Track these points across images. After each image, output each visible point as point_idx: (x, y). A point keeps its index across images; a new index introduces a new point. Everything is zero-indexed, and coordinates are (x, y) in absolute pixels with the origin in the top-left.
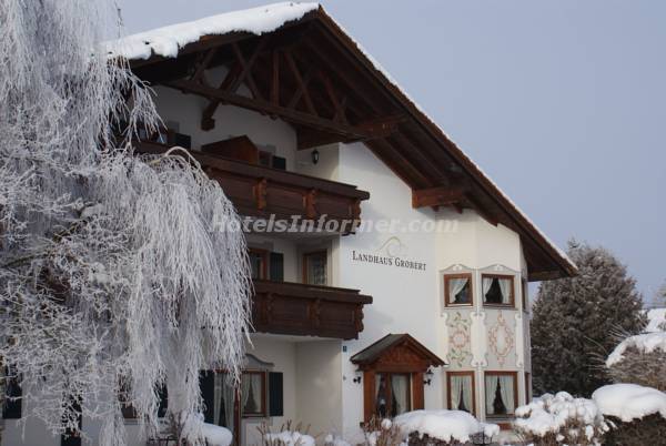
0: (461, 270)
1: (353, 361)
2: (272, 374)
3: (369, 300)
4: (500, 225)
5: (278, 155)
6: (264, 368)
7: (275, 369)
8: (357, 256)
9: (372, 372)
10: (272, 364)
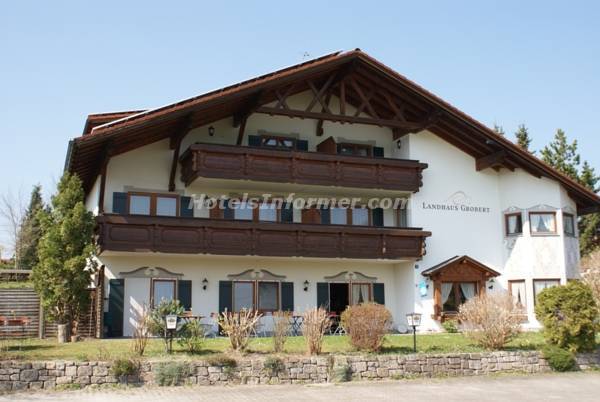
0: (514, 211)
1: (424, 274)
2: (376, 285)
3: (429, 234)
4: (543, 178)
5: (377, 146)
6: (370, 281)
7: (378, 281)
8: (426, 206)
9: (438, 282)
10: (375, 278)
